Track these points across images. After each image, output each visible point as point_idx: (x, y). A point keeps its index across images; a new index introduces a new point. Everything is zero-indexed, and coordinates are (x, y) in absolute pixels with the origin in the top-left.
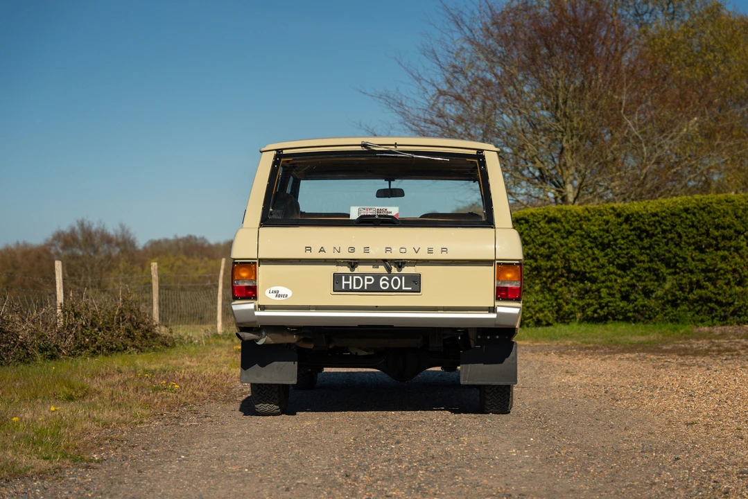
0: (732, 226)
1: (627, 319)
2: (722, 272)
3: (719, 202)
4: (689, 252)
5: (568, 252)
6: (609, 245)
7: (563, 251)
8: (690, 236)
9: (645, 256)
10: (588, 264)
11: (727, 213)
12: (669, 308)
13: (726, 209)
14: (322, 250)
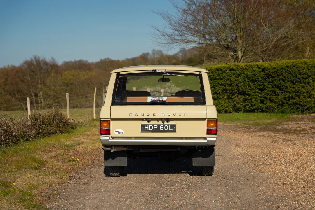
0: (306, 73)
1: (263, 111)
2: (302, 92)
3: (301, 63)
4: (289, 84)
5: (238, 83)
6: (255, 81)
7: (236, 82)
8: (289, 78)
9: (270, 85)
10: (247, 88)
11: (305, 68)
12: (280, 107)
13: (304, 66)
14: (136, 115)
